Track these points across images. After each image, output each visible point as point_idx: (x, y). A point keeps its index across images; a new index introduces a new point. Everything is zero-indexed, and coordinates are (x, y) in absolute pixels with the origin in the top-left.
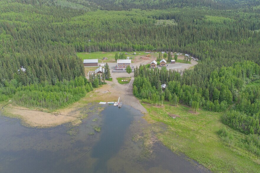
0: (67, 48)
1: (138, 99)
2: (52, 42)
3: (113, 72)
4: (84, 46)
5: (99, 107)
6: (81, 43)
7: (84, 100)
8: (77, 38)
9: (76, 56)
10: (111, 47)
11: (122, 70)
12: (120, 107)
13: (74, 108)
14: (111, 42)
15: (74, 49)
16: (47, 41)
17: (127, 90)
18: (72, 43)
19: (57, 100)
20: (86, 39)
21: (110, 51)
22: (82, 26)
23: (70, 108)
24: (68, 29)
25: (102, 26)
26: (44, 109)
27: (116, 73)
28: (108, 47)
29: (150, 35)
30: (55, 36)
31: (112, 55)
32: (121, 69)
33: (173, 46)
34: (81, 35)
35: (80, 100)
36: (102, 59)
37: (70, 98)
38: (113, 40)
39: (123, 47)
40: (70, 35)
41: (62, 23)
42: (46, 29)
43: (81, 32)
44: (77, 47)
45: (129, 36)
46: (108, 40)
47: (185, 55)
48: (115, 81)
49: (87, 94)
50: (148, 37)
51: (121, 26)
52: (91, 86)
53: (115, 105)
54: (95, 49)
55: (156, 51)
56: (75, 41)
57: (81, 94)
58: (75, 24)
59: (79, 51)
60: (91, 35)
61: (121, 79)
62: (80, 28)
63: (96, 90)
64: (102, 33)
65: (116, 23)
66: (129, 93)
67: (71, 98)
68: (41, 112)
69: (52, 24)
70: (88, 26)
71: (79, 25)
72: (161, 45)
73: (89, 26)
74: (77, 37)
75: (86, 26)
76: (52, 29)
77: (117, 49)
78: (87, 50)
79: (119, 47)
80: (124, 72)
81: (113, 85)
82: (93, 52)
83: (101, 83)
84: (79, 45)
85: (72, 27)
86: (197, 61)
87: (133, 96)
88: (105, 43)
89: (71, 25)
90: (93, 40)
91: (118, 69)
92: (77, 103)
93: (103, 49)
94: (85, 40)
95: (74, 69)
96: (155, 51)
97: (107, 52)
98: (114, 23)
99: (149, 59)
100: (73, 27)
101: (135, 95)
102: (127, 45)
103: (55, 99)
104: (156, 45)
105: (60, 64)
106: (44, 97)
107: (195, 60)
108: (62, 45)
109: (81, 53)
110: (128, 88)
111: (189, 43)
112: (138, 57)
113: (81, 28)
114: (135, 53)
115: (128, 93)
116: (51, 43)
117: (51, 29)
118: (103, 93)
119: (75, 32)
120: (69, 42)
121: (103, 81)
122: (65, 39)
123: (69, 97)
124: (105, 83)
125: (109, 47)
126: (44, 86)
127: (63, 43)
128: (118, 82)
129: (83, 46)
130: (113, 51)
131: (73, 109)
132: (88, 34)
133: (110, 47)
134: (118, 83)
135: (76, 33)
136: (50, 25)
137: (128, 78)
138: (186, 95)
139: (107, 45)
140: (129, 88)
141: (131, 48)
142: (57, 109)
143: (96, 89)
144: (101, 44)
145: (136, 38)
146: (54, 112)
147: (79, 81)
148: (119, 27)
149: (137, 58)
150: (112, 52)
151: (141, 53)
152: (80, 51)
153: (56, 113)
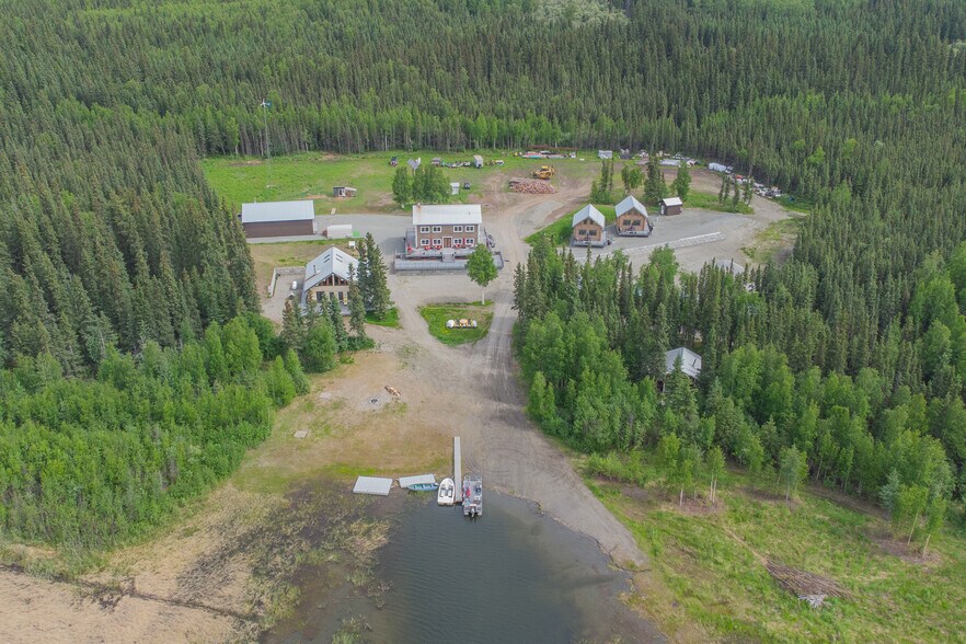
0: (154, 143)
1: (562, 449)
2: (79, 109)
3: (394, 271)
4: (236, 127)
5: (356, 517)
6: (220, 114)
7: (266, 464)
8: (203, 88)
9: (205, 189)
10: (366, 132)
11: (440, 258)
12: (472, 517)
13: (215, 533)
14: (361, 106)
15: (189, 142)
16: (54, 102)
17: (484, 384)
18: (180, 112)
19: (114, 483)
20: (244, 88)
21: (361, 147)
22: (220, 26)
23: (188, 533)
24: (159, 42)
25: (308, 25)
26: (31, 551)
27: (409, 278)
28: (348, 131)
29: (533, 70)
30: (94, 74)
31: (372, 172)
32: (431, 253)
33: (645, 122)
34: (219, 72)
35: (245, 466)
36: (329, 195)
37: (187, 465)
38: (368, 96)
39: (421, 129)
40: (168, 73)
41: (126, 13)
42: (53, 40)
43: (217, 58)
44: (202, 134)
45: (440, 73)
46: (344, 97)
47: (707, 165)
48: (415, 328)
49: (278, 418)
50: (525, 78)
51: (392, 27)
52: (298, 368)
53: (444, 499)
54: (289, 139)
55: (571, 146)
56: (193, 102)
57: (246, 428)
58: (189, 15)
59: (213, 149)
60: (265, 72)
61: (444, 312)
62: (211, 35)
63: (324, 390)
64: (315, 62)
65: (367, 12)
66: (505, 406)
67: (191, 460)
68: (12, 576)
69: (81, 16)
70: (246, 29)
71: (203, 20)
72: (593, 120)
73: (251, 26)
74: (201, 80)
75: (236, 28)
76: (81, 40)
77: (393, 138)
78: (253, 146)
79: (400, 128)
80: (449, 270)
81: (406, 353)
82: (278, 154)
83: (345, 344)
84: (210, 121)
85: (175, 32)
86: (775, 199)
87: (530, 428)
88: (335, 111)
89: (168, 21)
90: (275, 93)
91: (418, 252)
92: (229, 486)
93: (327, 141)
94: (238, 97)
95: (201, 271)
96: (567, 145)
97: (345, 153)
98: (360, 11)
99: (549, 192)
100: (178, 29)
101: (537, 420)
102: (436, 119)
103: (96, 482)
104: (566, 118)
105: (124, 244)
106: (32, 467)
107: (764, 193)
108: (132, 124)
109: (223, 161)
110: (487, 371)
111: (714, 109)
112: (495, 181)
113: (217, 34)
114: (479, 159)
115: (495, 406)
116: (78, 113)
117: (76, 43)
118: (364, 406)
119: (190, 57)
120: (165, 109)
121: (354, 333)
122: (145, 92)
123: (181, 458)
124: (366, 344)
125: (352, 130)
126: (30, 386)
127: (136, 112)
128: (432, 332)
129: (232, 126)
130: (371, 147)
131: (207, 544)
132: (252, 64)
133: (361, 130)
134: (428, 342)
135: (195, 61)
136: (69, 23)
137: (474, 304)
138: (840, 436)
139: (343, 122)
140: (495, 372)
141: (460, 135)
142: (110, 548)
143: (323, 379)
144: (316, 115)
145: (471, 84)
146: (91, 577)
147: (231, 345)
148: (383, 29)
149: (494, 187)
150: (370, 155)
151: (503, 159)
152: (220, 150)
153: (105, 578)
